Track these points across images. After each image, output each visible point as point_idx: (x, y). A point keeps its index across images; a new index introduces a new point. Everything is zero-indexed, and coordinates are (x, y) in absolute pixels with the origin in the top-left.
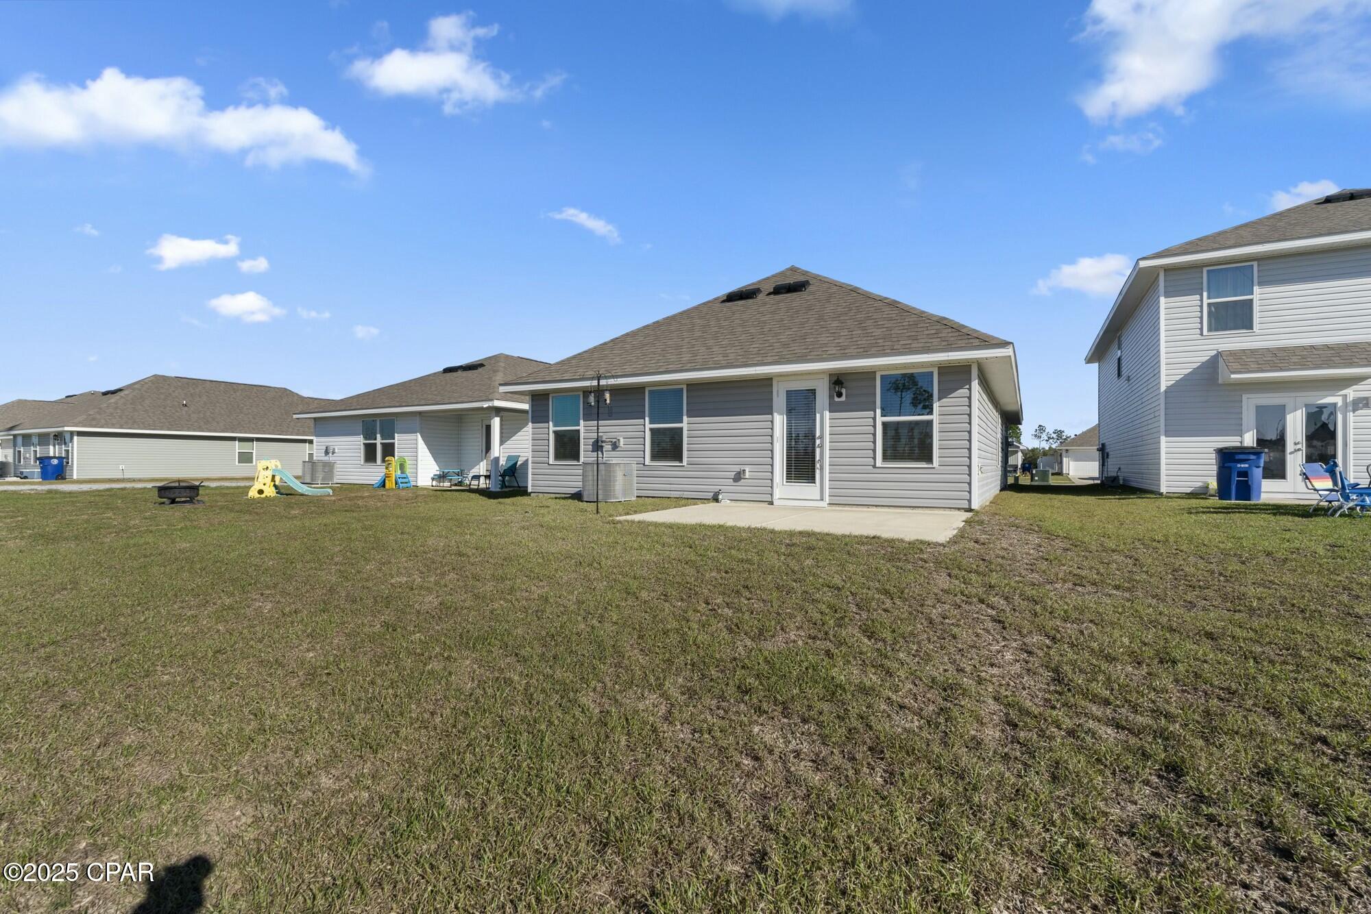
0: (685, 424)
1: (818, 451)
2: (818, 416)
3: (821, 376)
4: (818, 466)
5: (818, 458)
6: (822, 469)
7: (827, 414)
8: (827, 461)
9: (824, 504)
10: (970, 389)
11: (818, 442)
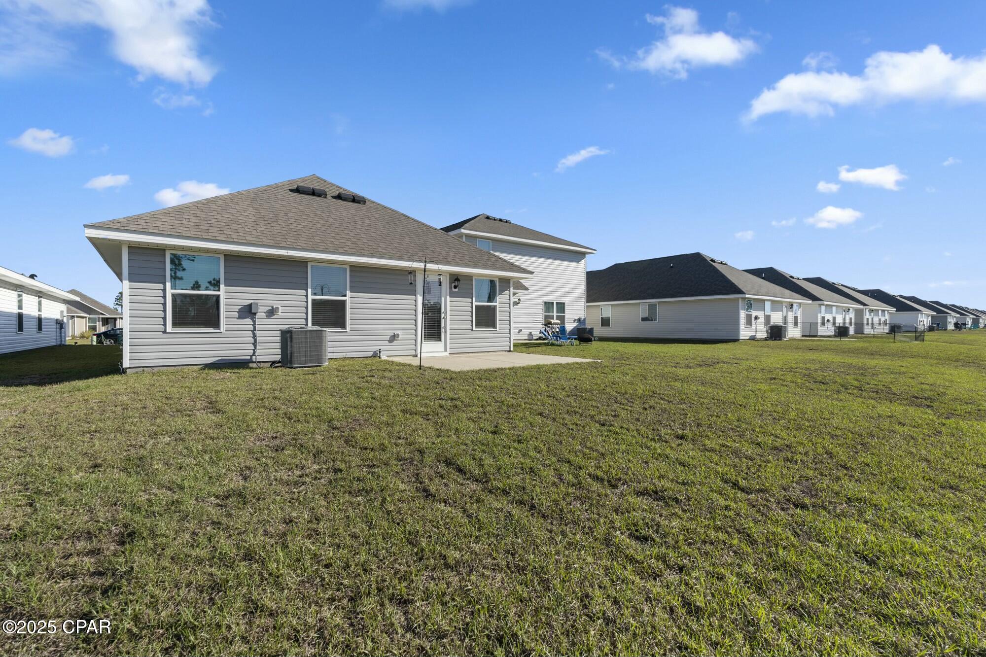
0: (349, 298)
1: (443, 321)
2: (443, 299)
3: (446, 274)
4: (443, 330)
5: (443, 325)
6: (446, 332)
7: (448, 298)
8: (448, 327)
9: (447, 354)
10: (510, 291)
11: (443, 315)
